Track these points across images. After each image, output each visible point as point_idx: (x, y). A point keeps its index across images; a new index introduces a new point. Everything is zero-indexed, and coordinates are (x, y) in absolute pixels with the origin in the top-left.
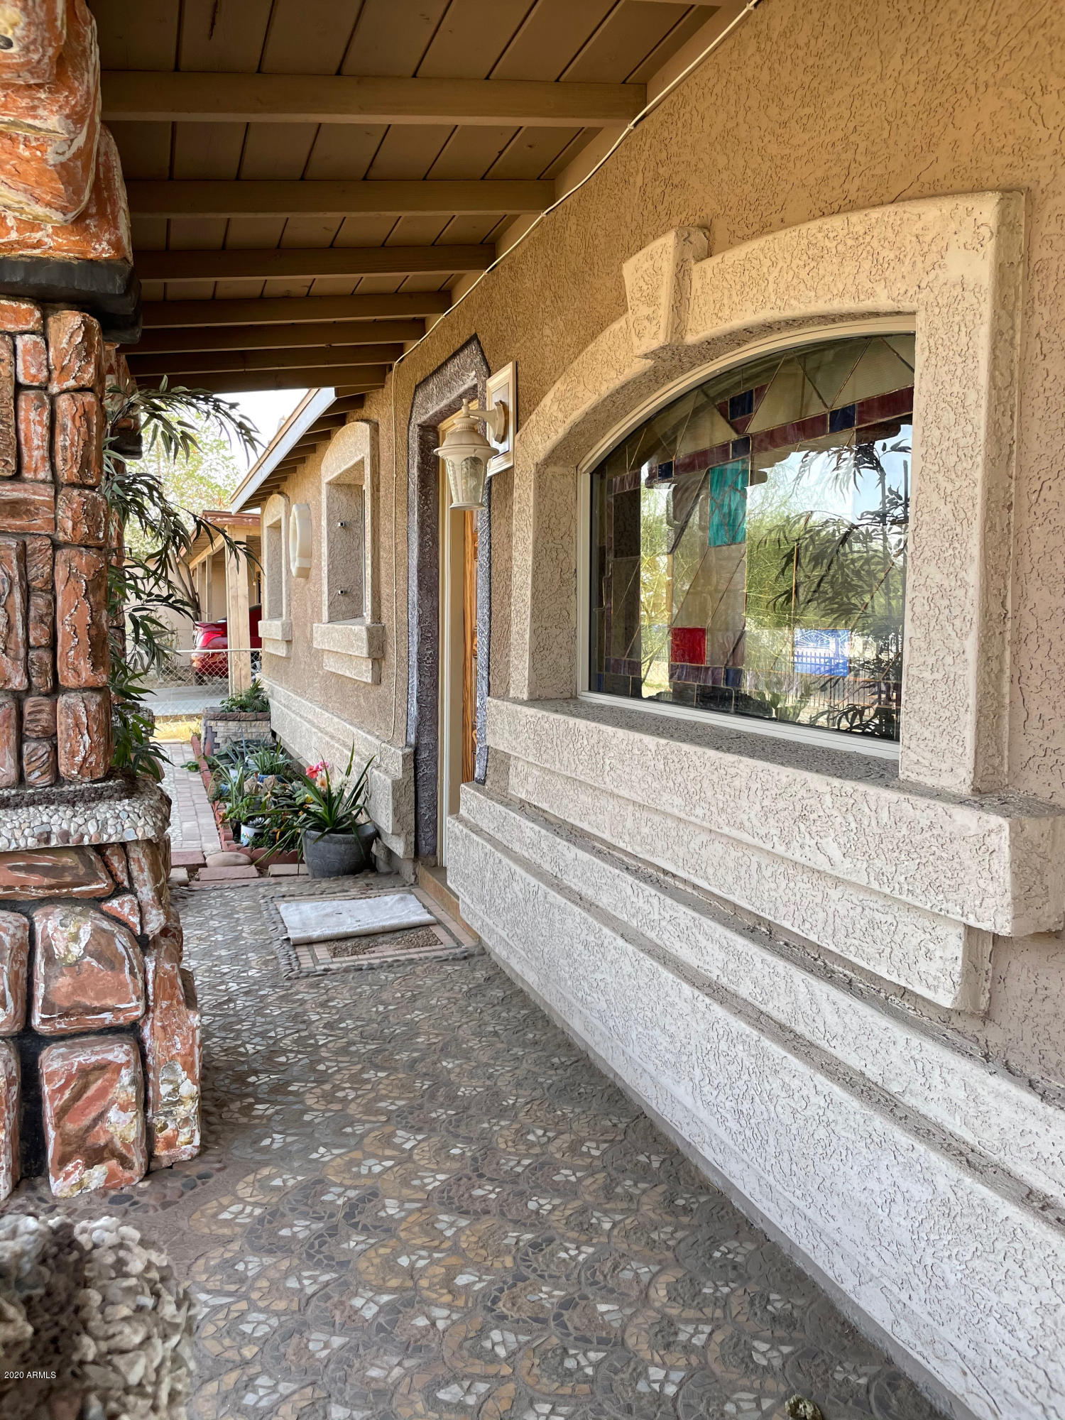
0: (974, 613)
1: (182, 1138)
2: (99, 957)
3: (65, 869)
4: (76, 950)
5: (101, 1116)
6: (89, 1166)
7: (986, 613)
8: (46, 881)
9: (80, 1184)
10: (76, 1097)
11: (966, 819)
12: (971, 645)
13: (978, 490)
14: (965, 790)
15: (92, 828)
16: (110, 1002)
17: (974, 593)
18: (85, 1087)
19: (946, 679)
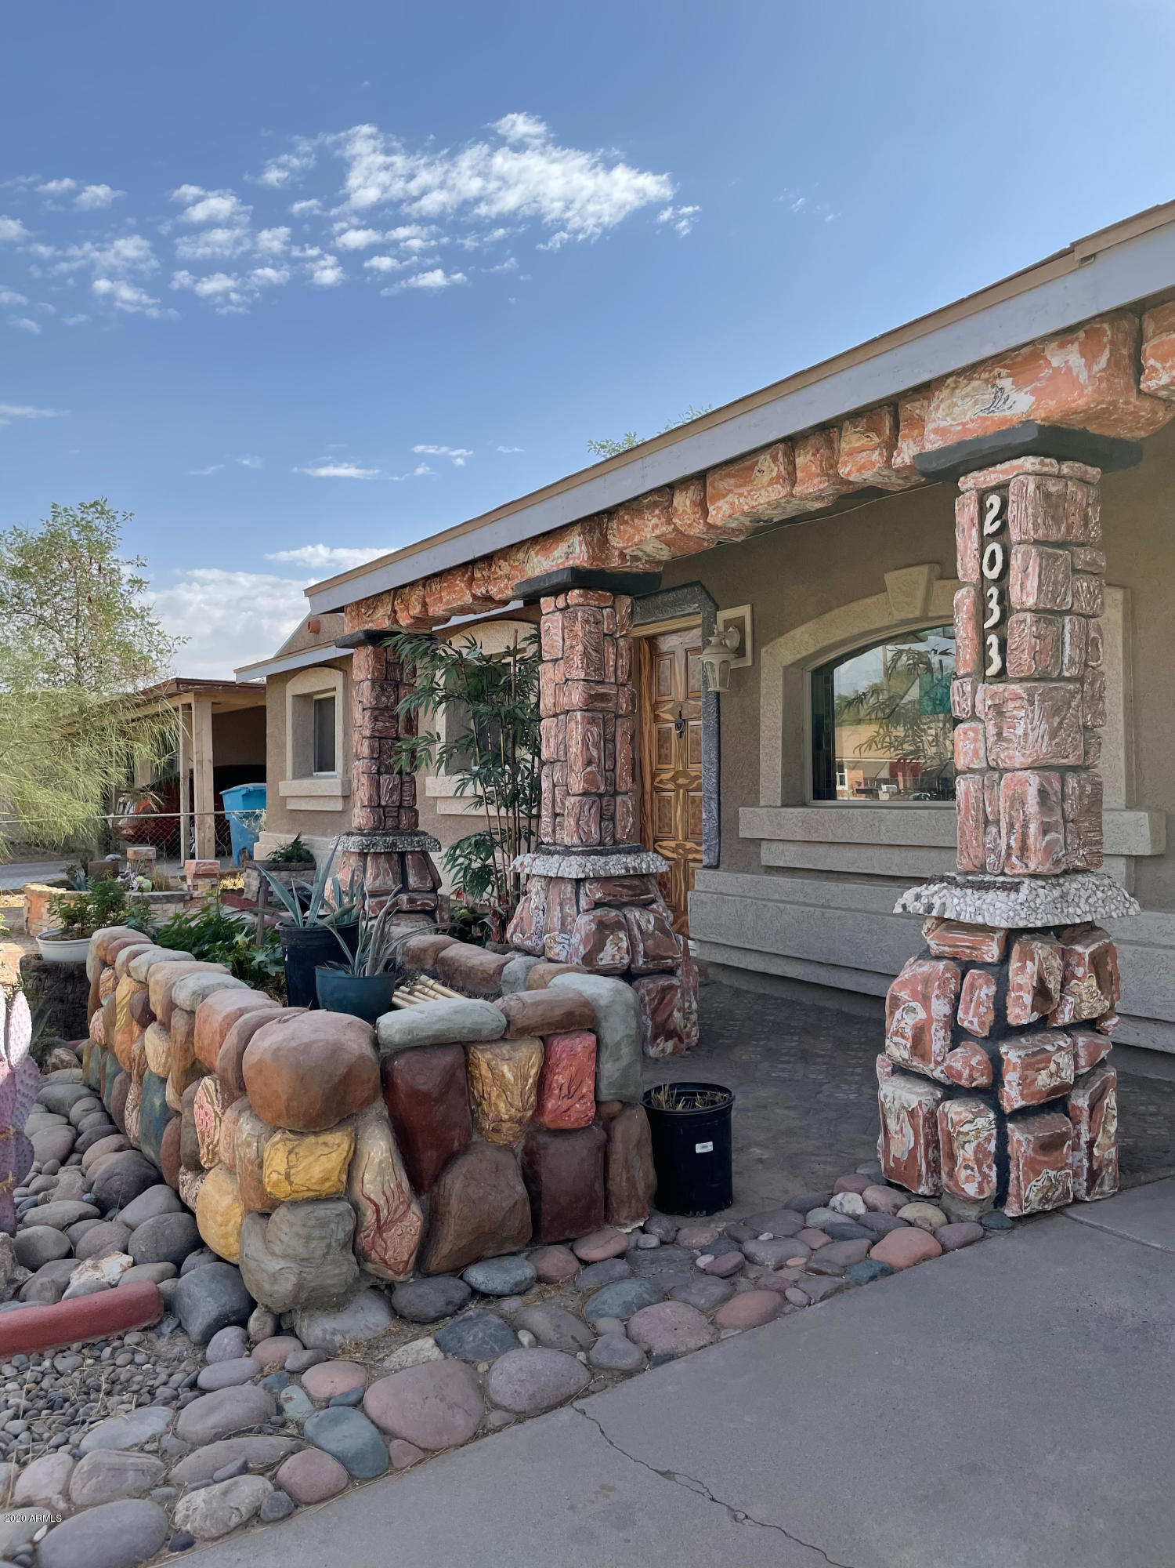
0: (1122, 741)
1: (693, 1033)
2: (661, 931)
3: (636, 886)
4: (651, 927)
5: (671, 1014)
6: (666, 1041)
7: (1127, 741)
8: (630, 893)
9: (663, 1050)
10: (660, 1003)
11: (1130, 815)
12: (1122, 753)
13: (1121, 695)
14: (1123, 807)
15: (644, 866)
16: (670, 954)
17: (1122, 733)
18: (664, 998)
19: (1110, 767)
